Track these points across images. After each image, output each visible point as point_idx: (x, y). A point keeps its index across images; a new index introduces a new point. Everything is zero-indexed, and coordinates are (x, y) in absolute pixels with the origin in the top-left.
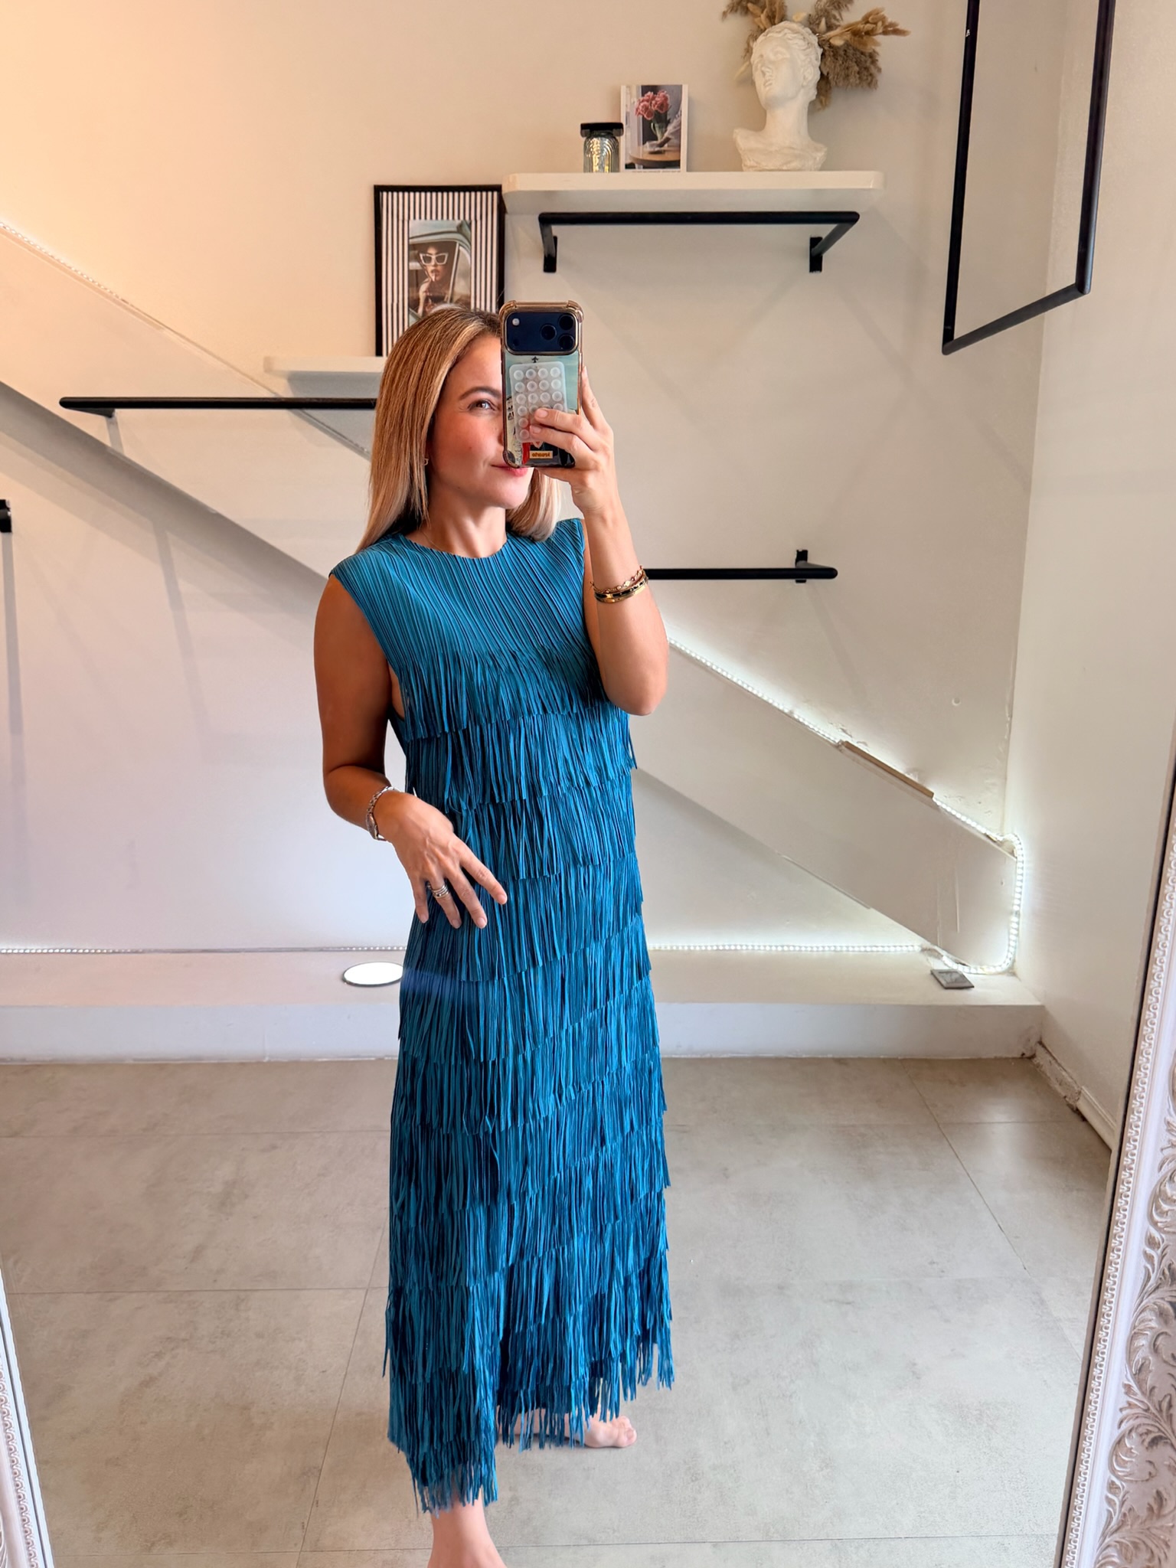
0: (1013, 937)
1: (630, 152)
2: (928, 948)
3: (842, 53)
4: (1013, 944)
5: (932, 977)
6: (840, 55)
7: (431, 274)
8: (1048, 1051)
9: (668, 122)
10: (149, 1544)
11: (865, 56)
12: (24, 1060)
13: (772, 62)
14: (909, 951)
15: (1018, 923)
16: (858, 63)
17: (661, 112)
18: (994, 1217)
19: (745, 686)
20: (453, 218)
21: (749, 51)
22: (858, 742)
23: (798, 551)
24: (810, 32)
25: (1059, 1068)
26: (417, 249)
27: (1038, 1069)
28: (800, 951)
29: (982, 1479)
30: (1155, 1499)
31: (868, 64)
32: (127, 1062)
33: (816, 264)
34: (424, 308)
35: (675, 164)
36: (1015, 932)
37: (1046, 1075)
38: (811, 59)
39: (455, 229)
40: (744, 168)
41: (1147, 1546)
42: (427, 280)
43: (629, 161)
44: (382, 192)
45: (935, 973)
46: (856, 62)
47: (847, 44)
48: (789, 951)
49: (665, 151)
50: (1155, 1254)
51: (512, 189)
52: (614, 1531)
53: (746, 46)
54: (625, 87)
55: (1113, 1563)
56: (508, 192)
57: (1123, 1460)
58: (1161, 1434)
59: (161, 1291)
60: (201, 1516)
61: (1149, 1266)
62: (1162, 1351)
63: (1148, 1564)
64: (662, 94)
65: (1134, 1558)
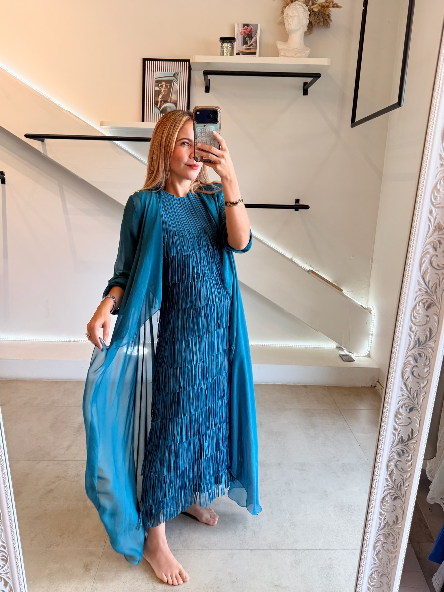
0: (370, 343)
1: (238, 49)
2: (339, 347)
4: (369, 346)
6: (317, 15)
7: (163, 92)
8: (381, 384)
9: (252, 38)
10: (49, 546)
11: (326, 15)
12: (6, 378)
13: (291, 17)
14: (332, 348)
15: (372, 338)
17: (250, 34)
18: (357, 441)
20: (172, 71)
21: (283, 12)
22: (316, 271)
23: (296, 199)
24: (306, 6)
26: (158, 83)
27: (377, 391)
29: (348, 530)
30: (395, 518)
31: (327, 18)
32: (44, 380)
33: (305, 92)
34: (160, 104)
35: (255, 53)
36: (371, 341)
38: (305, 16)
39: (172, 76)
40: (280, 56)
41: (392, 535)
42: (161, 94)
43: (237, 52)
44: (146, 61)
45: (341, 356)
46: (322, 17)
47: (319, 11)
49: (251, 48)
50: (396, 433)
51: (193, 61)
52: (216, 545)
53: (282, 10)
54: (237, 24)
55: (381, 540)
56: (192, 62)
57: (385, 505)
58: (397, 495)
59: (55, 460)
60: (68, 536)
61: (394, 437)
62: (398, 467)
63: (393, 541)
64: (250, 27)
65: (388, 539)
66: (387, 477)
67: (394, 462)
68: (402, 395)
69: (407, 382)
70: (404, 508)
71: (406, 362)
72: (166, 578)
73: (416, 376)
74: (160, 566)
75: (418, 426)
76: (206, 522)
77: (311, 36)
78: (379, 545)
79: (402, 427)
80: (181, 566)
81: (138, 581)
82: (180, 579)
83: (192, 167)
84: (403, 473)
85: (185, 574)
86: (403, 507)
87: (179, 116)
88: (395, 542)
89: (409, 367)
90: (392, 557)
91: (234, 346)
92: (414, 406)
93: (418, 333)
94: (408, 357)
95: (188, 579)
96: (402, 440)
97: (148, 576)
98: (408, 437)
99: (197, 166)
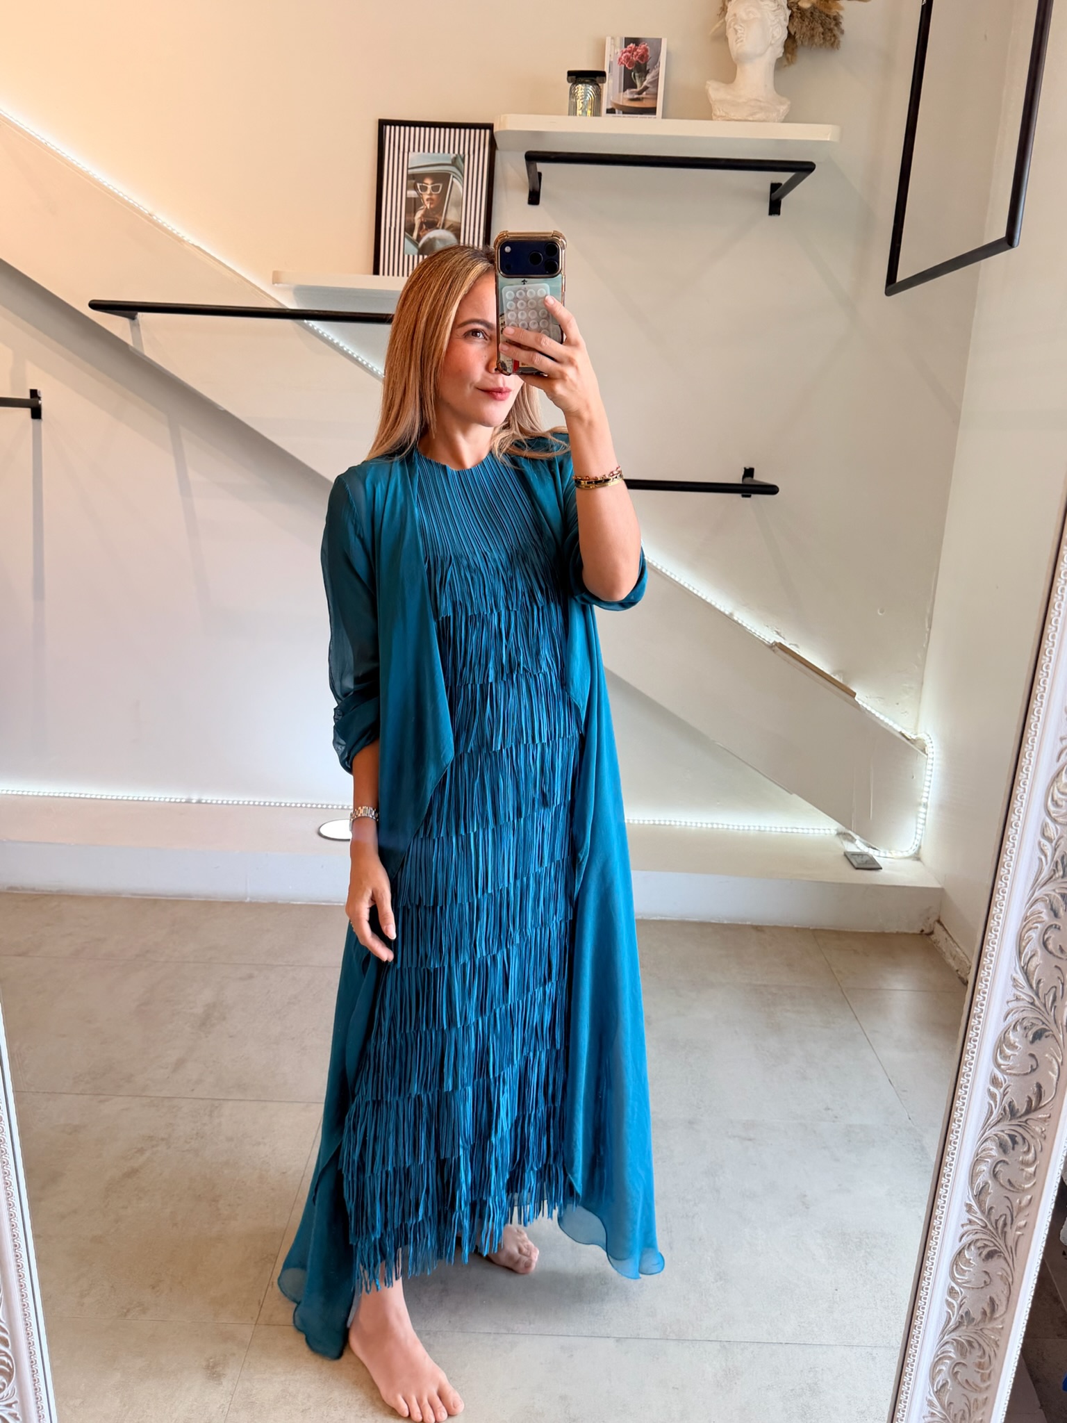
0: (920, 826)
1: (611, 98)
2: (843, 832)
3: (809, 15)
4: (919, 832)
5: (845, 858)
6: (807, 17)
7: (426, 202)
8: (945, 929)
9: (647, 72)
10: (125, 1311)
11: (830, 18)
12: (33, 889)
13: (744, 21)
14: (826, 834)
15: (926, 814)
16: (822, 25)
17: (641, 62)
18: (885, 1072)
19: (691, 589)
20: (449, 152)
21: (724, 10)
22: (790, 644)
23: (745, 469)
25: (954, 945)
26: (415, 179)
27: (935, 945)
28: (728, 829)
29: (858, 1297)
30: (988, 1304)
31: (832, 26)
32: (123, 896)
33: (775, 208)
34: (419, 231)
35: (652, 111)
36: (923, 821)
37: (942, 951)
38: (780, 20)
39: (450, 162)
40: (714, 117)
41: (980, 1345)
42: (422, 207)
43: (610, 107)
44: (386, 125)
45: (849, 856)
46: (821, 24)
47: (814, 7)
48: (718, 828)
49: (643, 98)
50: (998, 1093)
51: (502, 129)
52: (530, 1323)
54: (610, 38)
55: (950, 1358)
56: (499, 132)
57: (962, 1269)
58: (996, 1248)
59: (145, 1096)
60: (171, 1289)
61: (992, 1102)
62: (1001, 1176)
63: (980, 1360)
64: (643, 46)
65: (968, 1354)
66: (970, 1201)
67: (989, 1165)
68: (1017, 998)
69: (1029, 965)
70: (1012, 1282)
71: (1028, 914)
72: (405, 1406)
73: (1054, 951)
74: (391, 1376)
75: (1055, 1077)
76: (509, 1264)
77: (793, 69)
78: (944, 1368)
79: (1013, 1078)
80: (443, 1377)
81: (339, 1408)
82: (440, 1408)
83: (493, 393)
84: (1011, 1193)
85: (453, 1395)
86: (1010, 1280)
87: (462, 263)
88: (986, 1366)
89: (1037, 928)
90: (976, 1400)
91: (587, 847)
92: (1047, 1025)
93: (1063, 843)
94: (1036, 901)
95: (461, 1408)
96: (1011, 1112)
97: (362, 1396)
98: (1028, 1105)
99: (506, 392)
